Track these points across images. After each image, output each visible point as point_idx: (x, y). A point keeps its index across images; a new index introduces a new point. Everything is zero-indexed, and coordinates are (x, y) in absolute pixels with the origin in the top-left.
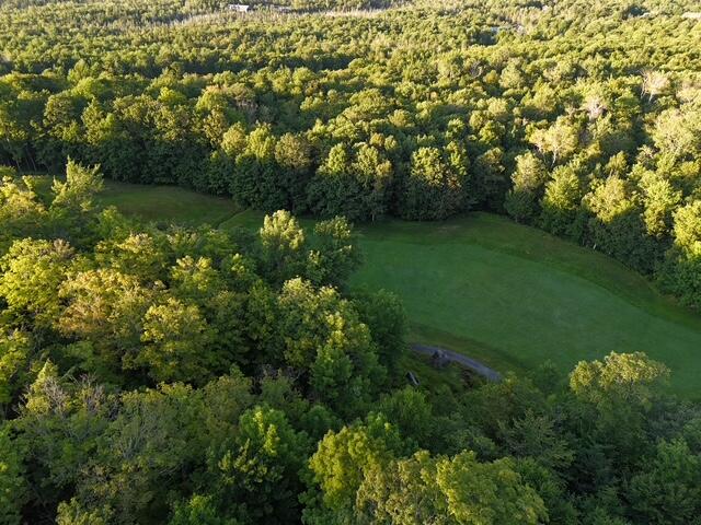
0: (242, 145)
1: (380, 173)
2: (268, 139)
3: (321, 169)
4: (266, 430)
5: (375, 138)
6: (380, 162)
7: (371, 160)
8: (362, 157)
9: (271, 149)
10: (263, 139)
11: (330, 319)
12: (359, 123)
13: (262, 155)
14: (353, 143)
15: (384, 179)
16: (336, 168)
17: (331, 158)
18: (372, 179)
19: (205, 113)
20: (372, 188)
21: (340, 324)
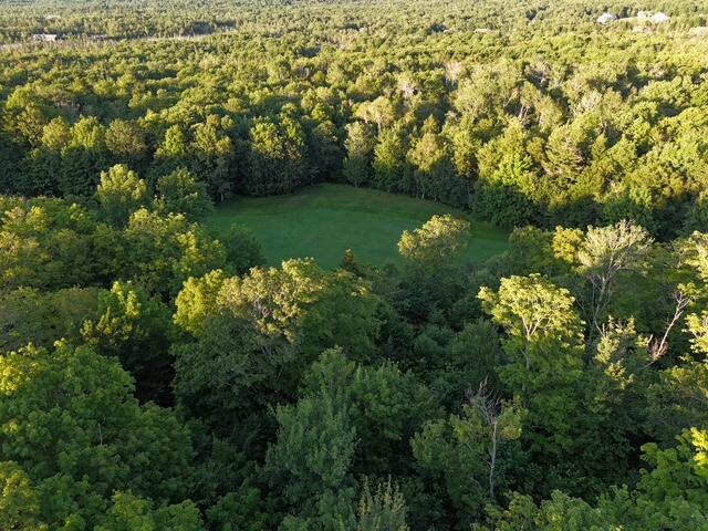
0: (67, 138)
1: (220, 149)
2: (95, 128)
3: (159, 151)
4: (126, 298)
5: (211, 119)
6: (219, 138)
7: (210, 138)
8: (200, 135)
9: (101, 137)
10: (90, 129)
11: (182, 238)
12: (193, 108)
13: (91, 144)
14: (189, 126)
15: (226, 156)
16: (174, 149)
17: (168, 139)
18: (214, 157)
19: (18, 111)
20: (215, 165)
21: (193, 242)
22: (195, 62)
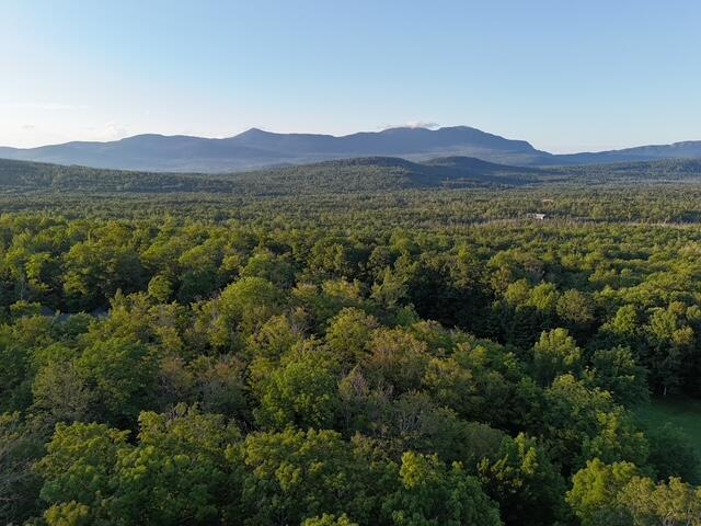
0: (524, 297)
1: (677, 338)
2: (551, 293)
3: (605, 326)
4: (526, 453)
5: (674, 306)
6: (679, 327)
7: (668, 325)
8: (657, 320)
9: (554, 302)
10: (546, 294)
11: (602, 417)
12: (657, 291)
13: (543, 306)
14: (646, 308)
15: (683, 347)
16: (623, 327)
17: (619, 317)
18: (667, 344)
21: (613, 424)
22: (674, 248)
